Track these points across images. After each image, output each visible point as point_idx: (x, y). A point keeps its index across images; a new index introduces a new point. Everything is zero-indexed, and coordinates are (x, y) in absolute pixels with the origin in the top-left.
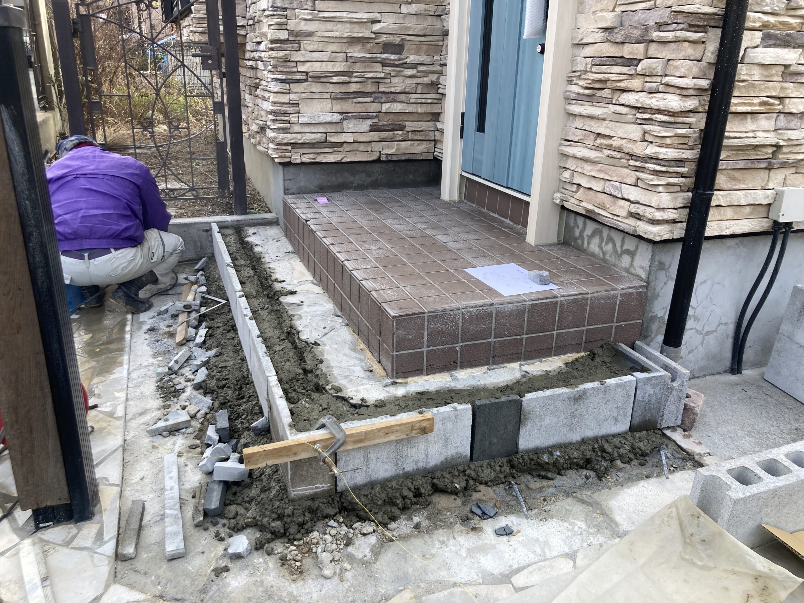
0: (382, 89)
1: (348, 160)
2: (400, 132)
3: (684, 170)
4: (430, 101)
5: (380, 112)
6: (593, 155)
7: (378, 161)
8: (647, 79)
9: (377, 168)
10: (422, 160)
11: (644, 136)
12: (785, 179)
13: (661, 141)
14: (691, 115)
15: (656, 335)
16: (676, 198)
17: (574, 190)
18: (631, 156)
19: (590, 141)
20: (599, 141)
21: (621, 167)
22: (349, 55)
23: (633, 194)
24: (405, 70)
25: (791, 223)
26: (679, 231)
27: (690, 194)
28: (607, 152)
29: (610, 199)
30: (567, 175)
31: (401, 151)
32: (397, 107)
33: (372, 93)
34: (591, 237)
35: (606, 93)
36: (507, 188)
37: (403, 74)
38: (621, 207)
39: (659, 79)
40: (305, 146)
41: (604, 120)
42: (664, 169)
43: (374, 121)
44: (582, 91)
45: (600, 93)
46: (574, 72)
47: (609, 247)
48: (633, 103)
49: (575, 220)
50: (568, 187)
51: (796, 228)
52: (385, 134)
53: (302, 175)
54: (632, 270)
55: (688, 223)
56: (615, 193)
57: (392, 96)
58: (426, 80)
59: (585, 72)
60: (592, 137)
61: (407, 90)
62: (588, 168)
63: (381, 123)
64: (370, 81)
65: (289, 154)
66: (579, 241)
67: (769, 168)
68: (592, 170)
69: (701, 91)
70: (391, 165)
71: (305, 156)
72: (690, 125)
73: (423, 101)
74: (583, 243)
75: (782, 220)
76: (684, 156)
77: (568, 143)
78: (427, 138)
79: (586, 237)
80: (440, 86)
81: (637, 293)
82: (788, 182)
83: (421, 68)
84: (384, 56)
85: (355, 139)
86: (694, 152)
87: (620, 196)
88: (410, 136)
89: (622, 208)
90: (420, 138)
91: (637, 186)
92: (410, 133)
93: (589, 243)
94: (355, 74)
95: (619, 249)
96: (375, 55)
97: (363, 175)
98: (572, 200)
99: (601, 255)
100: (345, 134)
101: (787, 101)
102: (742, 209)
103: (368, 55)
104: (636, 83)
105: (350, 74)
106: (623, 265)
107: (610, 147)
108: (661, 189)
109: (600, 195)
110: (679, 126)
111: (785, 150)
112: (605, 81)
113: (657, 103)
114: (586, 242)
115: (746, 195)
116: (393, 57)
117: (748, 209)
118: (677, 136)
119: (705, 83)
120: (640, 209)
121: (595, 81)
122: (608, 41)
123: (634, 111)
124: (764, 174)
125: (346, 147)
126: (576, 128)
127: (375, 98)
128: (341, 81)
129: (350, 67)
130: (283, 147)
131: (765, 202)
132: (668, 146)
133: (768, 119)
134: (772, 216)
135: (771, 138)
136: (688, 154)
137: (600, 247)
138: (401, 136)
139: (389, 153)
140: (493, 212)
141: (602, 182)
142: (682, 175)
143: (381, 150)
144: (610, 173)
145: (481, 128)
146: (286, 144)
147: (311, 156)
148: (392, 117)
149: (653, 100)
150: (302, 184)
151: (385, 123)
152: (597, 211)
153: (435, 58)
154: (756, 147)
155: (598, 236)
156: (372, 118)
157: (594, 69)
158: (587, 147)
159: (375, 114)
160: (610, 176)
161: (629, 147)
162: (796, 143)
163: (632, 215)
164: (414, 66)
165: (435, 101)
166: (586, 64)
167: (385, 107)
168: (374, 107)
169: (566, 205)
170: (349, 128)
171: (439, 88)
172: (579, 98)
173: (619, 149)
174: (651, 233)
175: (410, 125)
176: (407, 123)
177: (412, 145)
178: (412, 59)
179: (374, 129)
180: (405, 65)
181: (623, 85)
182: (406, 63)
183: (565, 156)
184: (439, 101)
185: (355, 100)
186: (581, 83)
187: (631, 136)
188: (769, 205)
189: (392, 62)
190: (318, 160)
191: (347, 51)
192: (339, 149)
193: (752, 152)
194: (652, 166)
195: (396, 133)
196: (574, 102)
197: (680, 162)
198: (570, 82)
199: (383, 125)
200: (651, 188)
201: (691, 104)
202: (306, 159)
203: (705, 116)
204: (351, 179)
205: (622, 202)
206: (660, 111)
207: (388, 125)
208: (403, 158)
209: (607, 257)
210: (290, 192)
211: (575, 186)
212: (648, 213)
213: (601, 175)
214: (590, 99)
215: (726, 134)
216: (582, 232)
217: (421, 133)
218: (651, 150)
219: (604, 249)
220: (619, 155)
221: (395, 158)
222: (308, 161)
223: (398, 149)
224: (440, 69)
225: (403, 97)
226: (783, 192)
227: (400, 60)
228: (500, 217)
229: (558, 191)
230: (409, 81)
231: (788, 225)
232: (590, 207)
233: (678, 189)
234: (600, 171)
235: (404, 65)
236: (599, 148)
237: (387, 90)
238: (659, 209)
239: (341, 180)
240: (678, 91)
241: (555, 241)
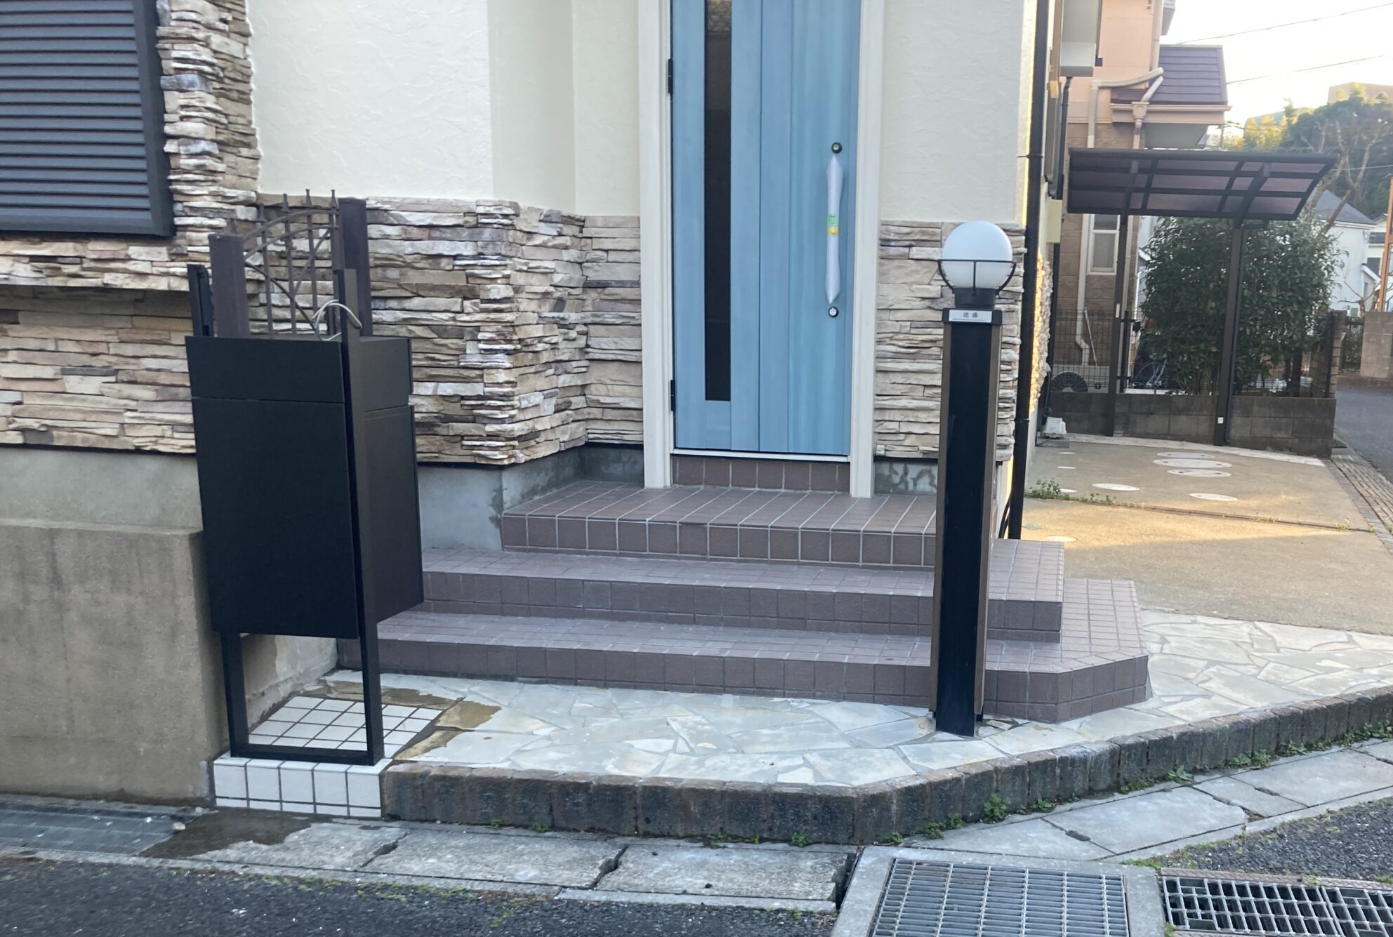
0: (558, 358)
2: (571, 412)
3: (1014, 405)
4: (583, 369)
5: (559, 387)
17: (900, 438)
20: (930, 392)
22: (542, 315)
24: (569, 331)
30: (890, 426)
31: (572, 438)
32: (566, 380)
33: (554, 363)
34: (915, 481)
35: (935, 351)
36: (788, 453)
37: (568, 336)
40: (522, 439)
43: (555, 399)
44: (901, 350)
46: (881, 333)
49: (891, 467)
50: (893, 437)
52: (561, 416)
57: (564, 365)
58: (582, 343)
59: (901, 333)
60: (920, 389)
61: (571, 357)
62: (923, 417)
63: (557, 402)
64: (553, 347)
65: (516, 452)
66: (903, 486)
71: (524, 452)
73: (579, 370)
74: (907, 487)
77: (886, 397)
78: (583, 417)
79: (909, 481)
80: (588, 350)
85: (548, 426)
88: (575, 415)
90: (579, 418)
92: (574, 412)
93: (915, 485)
94: (545, 340)
97: (544, 473)
98: (898, 448)
99: (935, 491)
100: (543, 419)
114: (910, 485)
121: (920, 341)
122: (929, 308)
125: (543, 437)
126: (895, 383)
127: (555, 369)
129: (543, 330)
130: (511, 443)
132: (1009, 388)
137: (932, 484)
138: (570, 415)
139: (567, 439)
142: (1013, 409)
143: (561, 436)
145: (718, 393)
146: (513, 439)
147: (527, 452)
148: (564, 392)
151: (561, 400)
155: (927, 476)
156: (555, 395)
157: (913, 331)
158: (914, 399)
159: (556, 390)
164: (572, 326)
166: (901, 326)
167: (561, 381)
168: (555, 381)
169: (890, 454)
170: (545, 411)
171: (587, 353)
172: (896, 357)
175: (573, 402)
176: (573, 399)
177: (576, 427)
178: (572, 317)
179: (556, 410)
180: (568, 326)
182: (570, 324)
183: (884, 409)
184: (587, 369)
185: (546, 373)
186: (899, 343)
190: (532, 457)
191: (540, 310)
192: (541, 440)
194: (1001, 405)
195: (568, 412)
196: (890, 360)
198: (881, 342)
199: (559, 404)
202: (526, 456)
203: (1020, 362)
204: (538, 480)
207: (563, 403)
208: (572, 445)
210: (507, 506)
211: (903, 435)
214: (913, 357)
216: (903, 478)
217: (579, 411)
221: (568, 446)
222: (527, 459)
223: (570, 434)
225: (568, 367)
228: (762, 490)
229: (878, 444)
230: (572, 345)
236: (929, 398)
237: (561, 358)
240: (1013, 347)
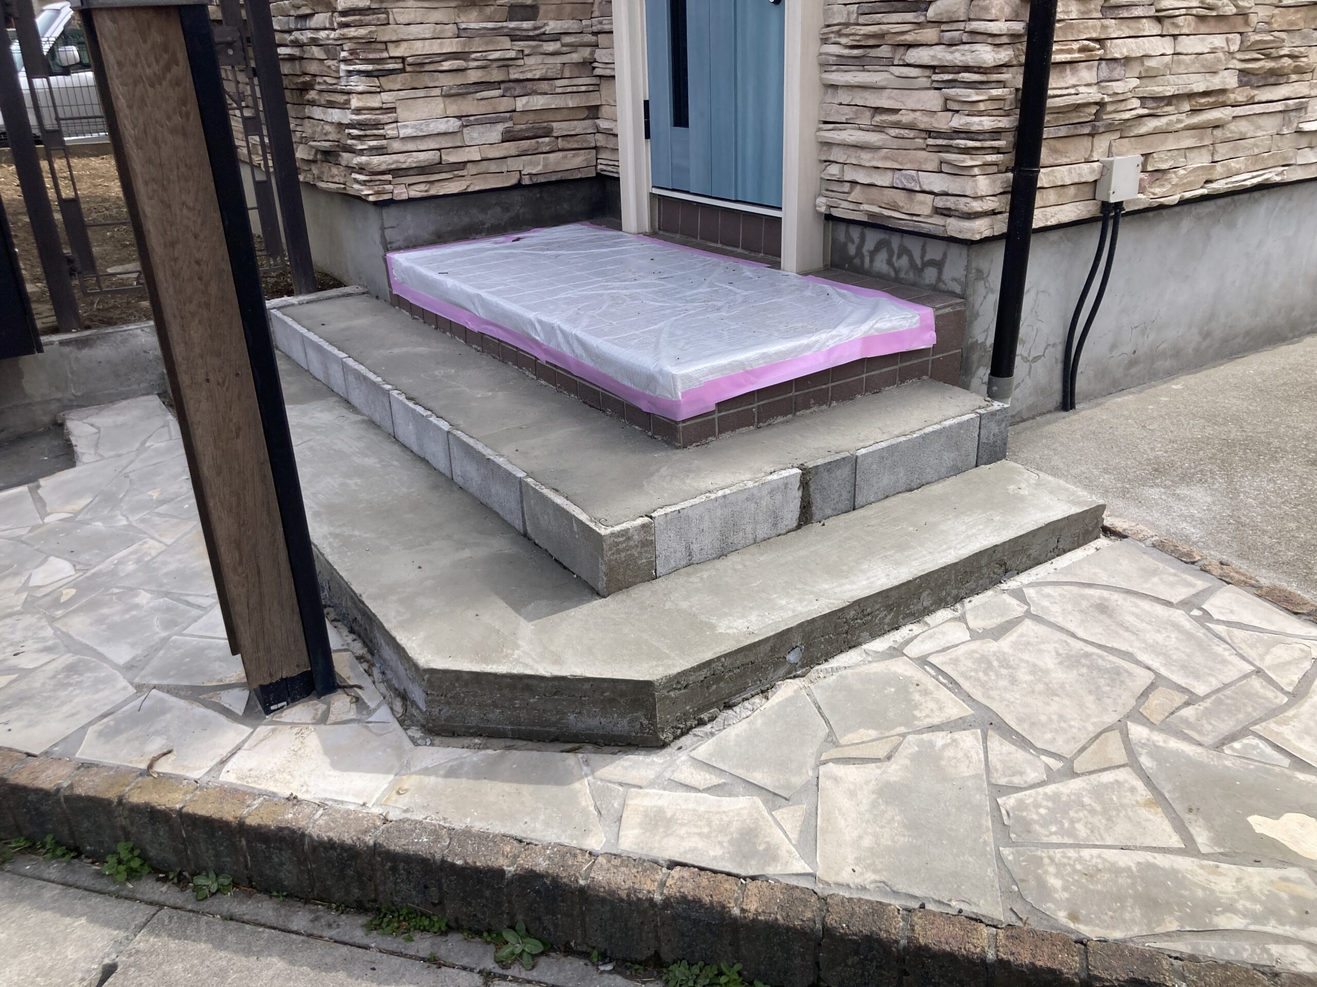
0: (513, 76)
1: (477, 188)
2: (547, 140)
3: (1001, 143)
4: (583, 88)
5: (514, 111)
6: (873, 138)
7: (518, 186)
8: (944, 27)
9: (517, 196)
10: (581, 179)
11: (946, 104)
12: (1110, 146)
13: (971, 107)
14: (1005, 69)
15: (978, 368)
16: (994, 182)
17: (846, 190)
18: (930, 133)
19: (865, 119)
20: (878, 118)
21: (915, 149)
22: (463, 26)
23: (937, 183)
24: (544, 44)
25: (1122, 202)
26: (1000, 225)
27: (1010, 175)
28: (893, 132)
29: (902, 194)
30: (834, 170)
31: (551, 169)
32: (538, 102)
33: (500, 83)
34: (873, 254)
35: (884, 51)
36: (737, 201)
37: (541, 50)
38: (922, 203)
39: (961, 26)
40: (411, 172)
41: (884, 88)
42: (978, 144)
43: (506, 125)
44: (846, 52)
45: (873, 53)
46: (829, 26)
47: (904, 261)
48: (927, 61)
49: (847, 232)
50: (835, 187)
51: (1128, 209)
52: (525, 144)
53: (409, 217)
54: (942, 286)
55: (1010, 212)
56: (909, 186)
57: (529, 85)
58: (575, 57)
59: (847, 25)
60: (868, 114)
61: (550, 74)
62: (866, 158)
63: (518, 127)
64: (495, 65)
65: (389, 187)
66: (857, 261)
67: (1092, 135)
68: (873, 159)
69: (1014, 37)
70: (536, 191)
71: (412, 187)
72: (1002, 84)
73: (575, 89)
74: (863, 263)
75: (1113, 200)
76: (1001, 125)
77: (831, 126)
78: (585, 145)
79: (866, 254)
80: (595, 64)
81: (954, 312)
82: (1114, 150)
83: (567, 39)
84: (512, 25)
85: (484, 156)
86: (1012, 118)
87: (918, 189)
88: (561, 143)
89: (923, 206)
90: (575, 146)
91: (941, 172)
92: (560, 139)
93: (872, 261)
94: (473, 56)
95: (919, 262)
96: (500, 24)
97: (498, 209)
98: (845, 204)
99: (893, 274)
100: (467, 149)
101: (1108, 43)
102: (1066, 190)
103: (490, 25)
104: (930, 34)
105: (465, 56)
106: (927, 282)
107: (897, 125)
108: (976, 171)
109: (886, 191)
110: (993, 85)
111: (1110, 108)
112: (882, 36)
113: (963, 58)
114: (867, 260)
115: (1070, 171)
116: (526, 25)
117: (1072, 190)
118: (992, 99)
119: (1019, 27)
120: (950, 202)
121: (868, 36)
123: (928, 72)
124: (1086, 142)
125: (472, 169)
126: (841, 104)
127: (506, 90)
128: (455, 67)
129: (465, 45)
130: (379, 177)
131: (1091, 179)
132: (980, 114)
133: (1089, 68)
134: (1101, 197)
135: (1093, 94)
136: (1004, 123)
137: (889, 262)
138: (548, 144)
139: (534, 172)
140: (712, 241)
141: (890, 174)
142: (997, 151)
143: (521, 168)
144: (900, 160)
145: (680, 118)
146: (383, 173)
147: (422, 187)
148: (531, 117)
149: (957, 55)
150: (411, 232)
151: (523, 127)
152: (886, 213)
153: (584, 22)
154: (1078, 107)
155: (885, 249)
156: (503, 121)
157: (862, 20)
158: (860, 129)
159: (508, 115)
160: (901, 164)
161: (924, 122)
162: (1121, 97)
163: (938, 211)
164: (556, 37)
165: (591, 88)
166: (849, 14)
167: (521, 103)
168: (505, 104)
169: (836, 213)
170: (472, 139)
171: (594, 68)
172: (842, 62)
173: (911, 127)
174: (969, 230)
175: (559, 128)
176: (554, 125)
177: (565, 157)
178: (552, 26)
179: (508, 137)
180: (544, 37)
181: (909, 38)
182: (544, 34)
183: (828, 144)
184: (596, 88)
185: (479, 95)
186: (844, 40)
187: (928, 107)
188: (1095, 181)
189: (525, 33)
190: (433, 192)
191: (458, 20)
192: (460, 173)
193: (1074, 114)
194: (962, 143)
195: (540, 140)
196: (834, 68)
197: (996, 133)
198: (825, 41)
199: (521, 130)
200: (960, 172)
201: (1005, 55)
202: (415, 192)
203: (1022, 70)
204: (481, 217)
205: (921, 197)
206: (967, 69)
207: (527, 130)
208: (554, 178)
209: (902, 275)
210: (394, 245)
211: (848, 184)
212: (962, 205)
213: (888, 165)
214: (860, 63)
215: (1050, 92)
216: (860, 248)
217: (576, 138)
218: (958, 122)
219: (896, 265)
220: (912, 134)
221: (542, 179)
222: (419, 195)
223: (545, 166)
224: (593, 38)
225: (545, 86)
226: (1112, 163)
227: (535, 29)
228: (725, 247)
229: (820, 195)
230: (550, 60)
231: (1119, 205)
232: (876, 210)
233: (995, 169)
234: (886, 158)
235: (541, 37)
236: (879, 128)
237: (521, 77)
238: (975, 198)
239: (466, 220)
240: (990, 40)
241: (821, 265)
